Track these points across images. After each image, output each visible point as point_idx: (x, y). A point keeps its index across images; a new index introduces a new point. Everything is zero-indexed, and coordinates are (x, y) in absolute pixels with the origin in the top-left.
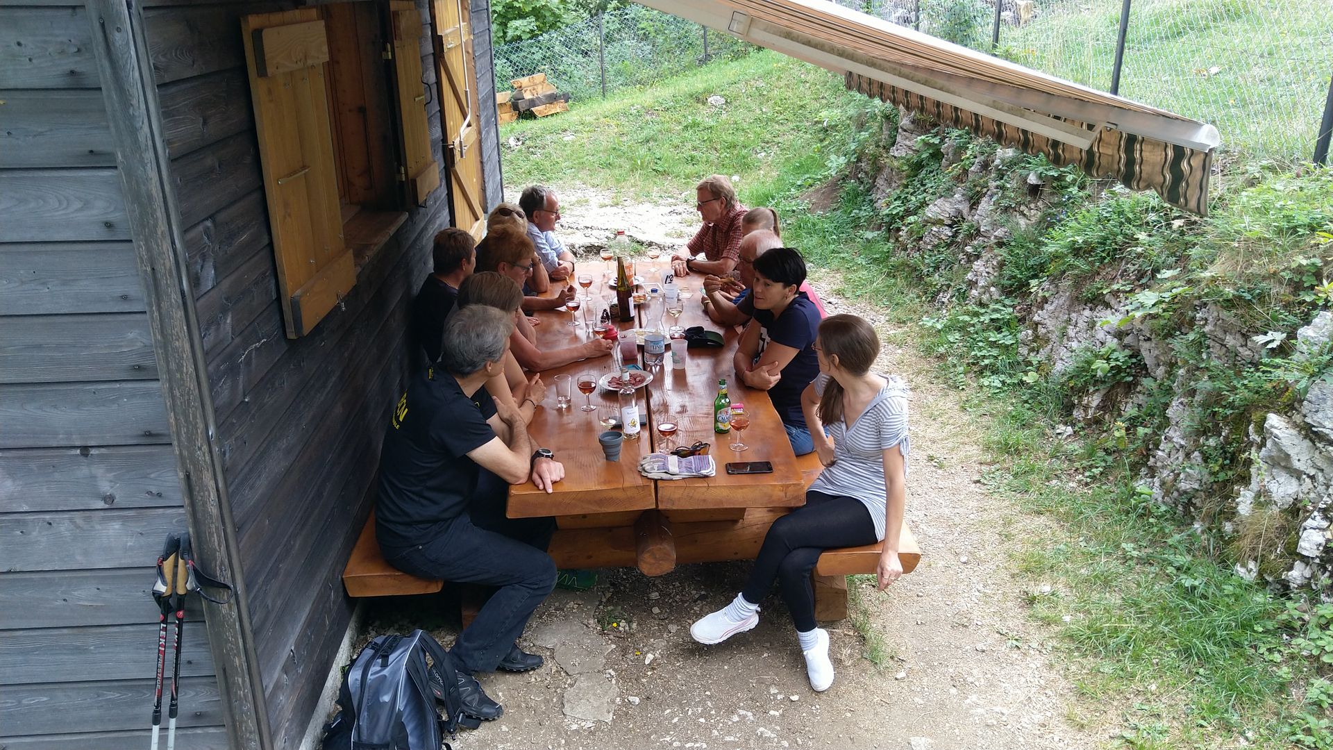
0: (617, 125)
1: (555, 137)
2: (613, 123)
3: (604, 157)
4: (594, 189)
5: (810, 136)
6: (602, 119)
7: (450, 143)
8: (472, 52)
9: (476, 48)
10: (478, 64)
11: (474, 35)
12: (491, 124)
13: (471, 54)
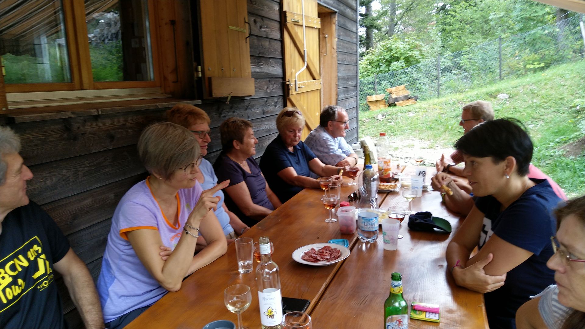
0: (440, 109)
1: (403, 114)
2: (438, 108)
3: (429, 124)
4: (420, 140)
5: (567, 115)
6: (432, 106)
7: (287, 80)
8: (335, 47)
9: (340, 47)
10: (341, 57)
11: (338, 39)
12: (351, 95)
13: (334, 48)
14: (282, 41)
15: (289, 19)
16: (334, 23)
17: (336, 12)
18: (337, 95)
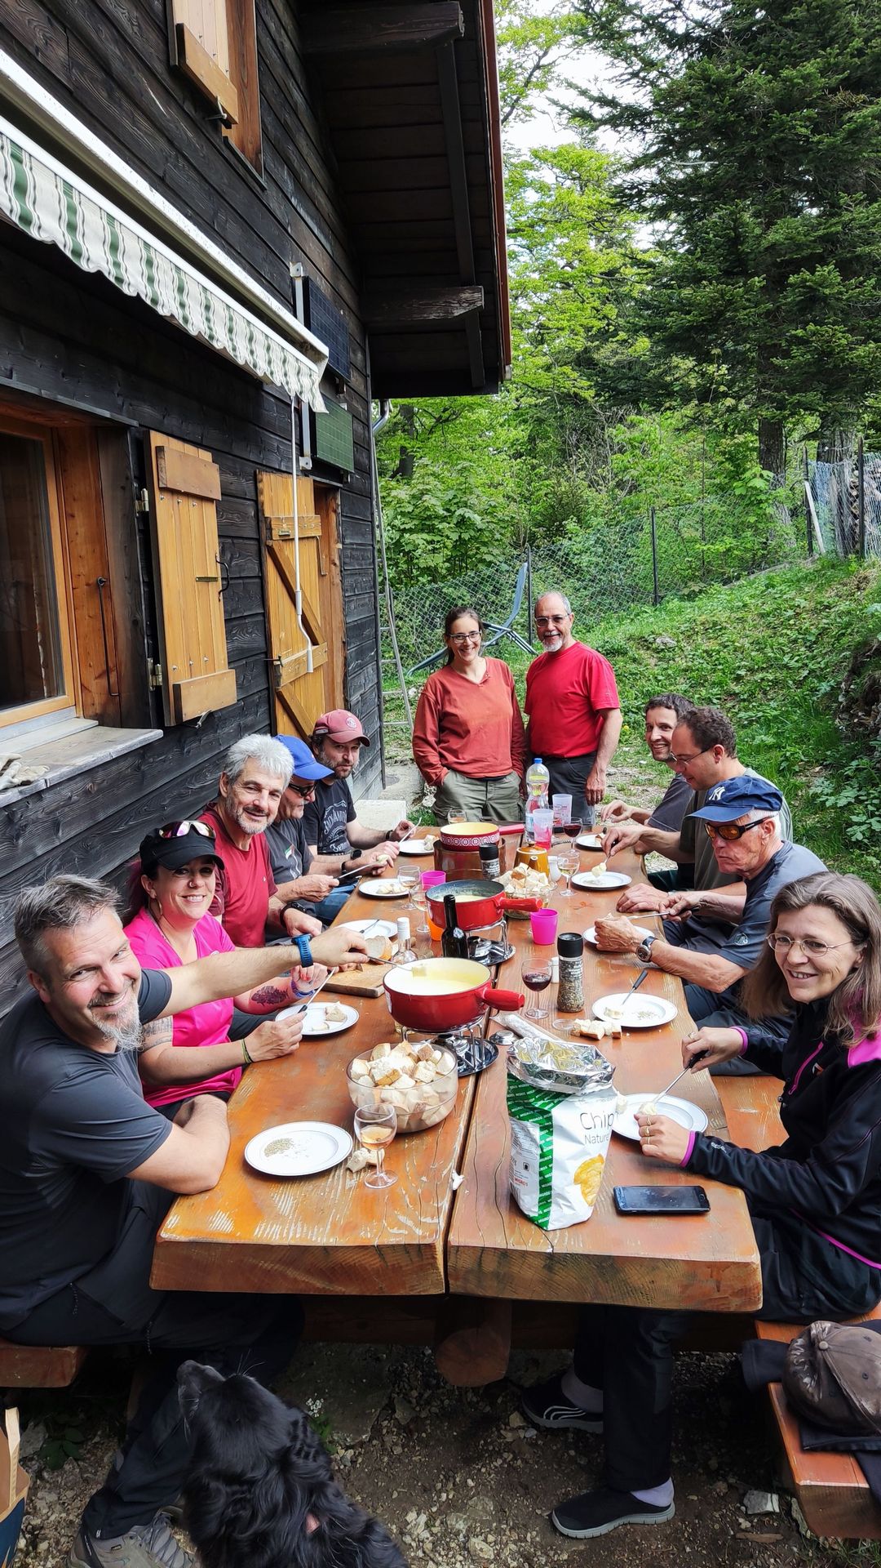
7: (275, 657)
8: (337, 562)
9: (347, 560)
10: (349, 581)
11: (343, 544)
12: (368, 658)
13: (335, 564)
14: (262, 578)
15: (275, 534)
16: (335, 511)
17: (338, 488)
18: (346, 665)
